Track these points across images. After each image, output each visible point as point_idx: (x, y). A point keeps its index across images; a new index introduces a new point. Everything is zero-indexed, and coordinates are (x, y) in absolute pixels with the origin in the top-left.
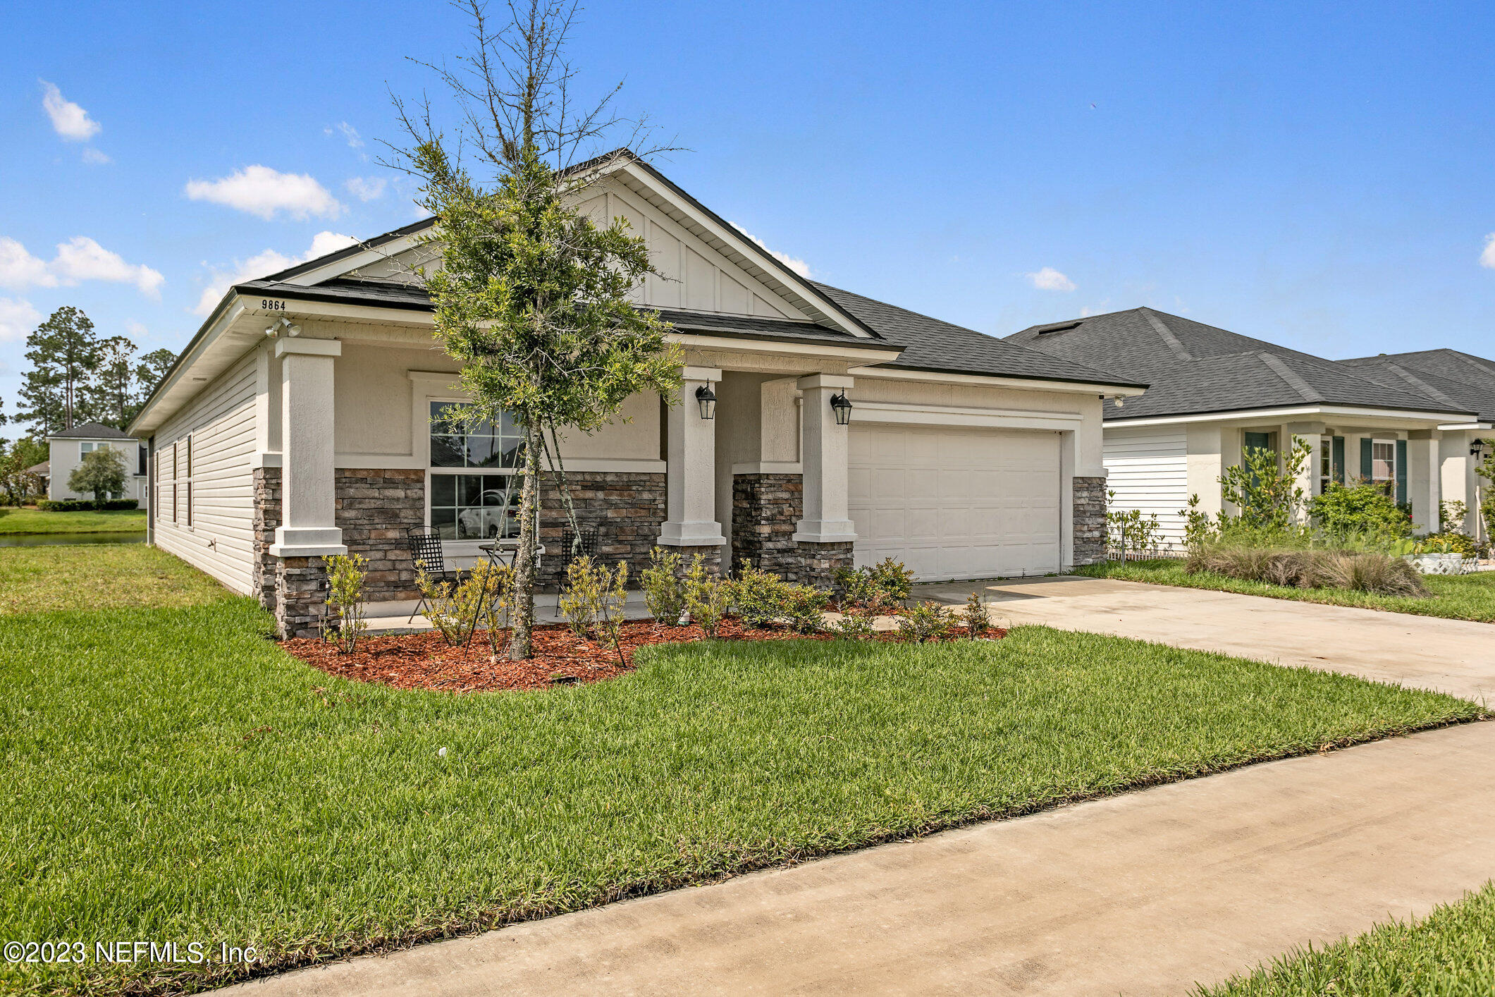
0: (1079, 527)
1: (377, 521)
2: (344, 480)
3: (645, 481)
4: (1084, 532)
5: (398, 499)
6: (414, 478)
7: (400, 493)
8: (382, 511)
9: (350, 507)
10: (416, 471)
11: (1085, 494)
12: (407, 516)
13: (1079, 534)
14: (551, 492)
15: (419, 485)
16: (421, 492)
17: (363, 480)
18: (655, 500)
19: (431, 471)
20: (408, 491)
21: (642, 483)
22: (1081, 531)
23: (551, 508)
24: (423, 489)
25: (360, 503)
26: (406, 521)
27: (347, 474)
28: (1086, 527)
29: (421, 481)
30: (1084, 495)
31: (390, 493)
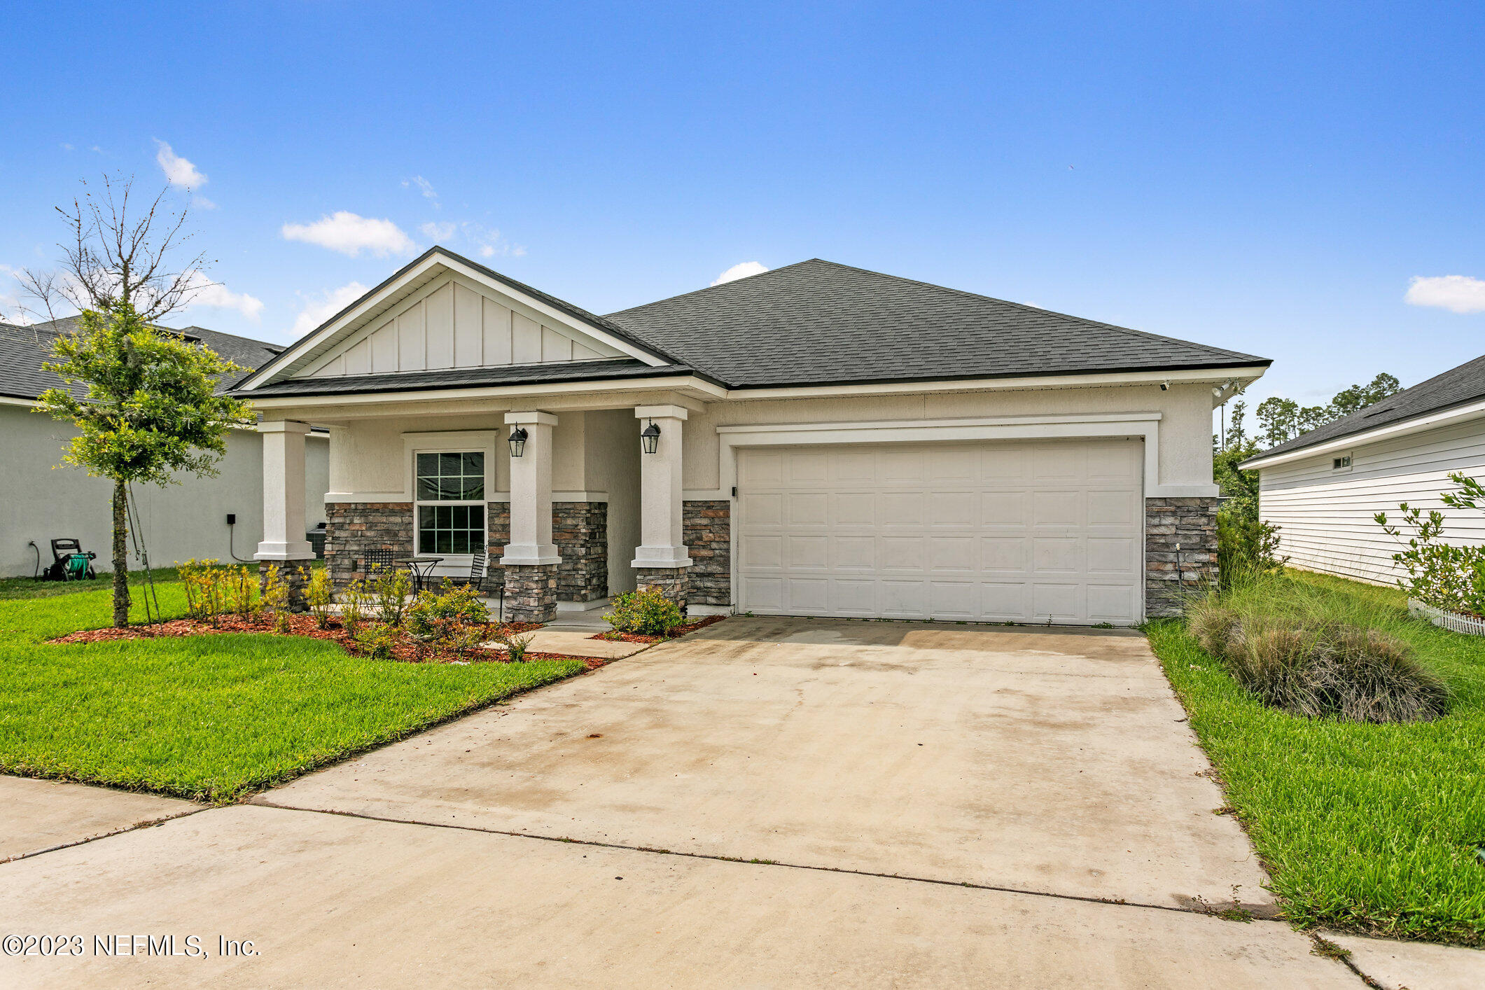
0: (1154, 565)
1: (385, 539)
2: (367, 511)
3: (570, 509)
4: (1166, 573)
5: (396, 524)
6: (406, 509)
7: (398, 520)
8: (388, 531)
9: (370, 529)
10: (407, 504)
11: (1169, 520)
12: (402, 536)
13: (1154, 575)
14: (495, 519)
15: (408, 514)
16: (411, 518)
17: (377, 510)
18: (577, 526)
19: (417, 503)
20: (403, 518)
21: (567, 511)
22: (1158, 570)
23: (495, 531)
24: (412, 517)
25: (376, 526)
26: (401, 539)
27: (369, 506)
28: (1169, 567)
29: (411, 511)
30: (1164, 522)
31: (392, 519)
